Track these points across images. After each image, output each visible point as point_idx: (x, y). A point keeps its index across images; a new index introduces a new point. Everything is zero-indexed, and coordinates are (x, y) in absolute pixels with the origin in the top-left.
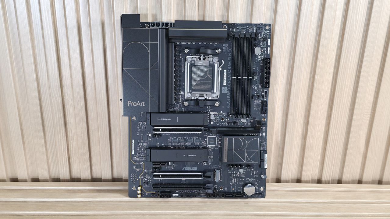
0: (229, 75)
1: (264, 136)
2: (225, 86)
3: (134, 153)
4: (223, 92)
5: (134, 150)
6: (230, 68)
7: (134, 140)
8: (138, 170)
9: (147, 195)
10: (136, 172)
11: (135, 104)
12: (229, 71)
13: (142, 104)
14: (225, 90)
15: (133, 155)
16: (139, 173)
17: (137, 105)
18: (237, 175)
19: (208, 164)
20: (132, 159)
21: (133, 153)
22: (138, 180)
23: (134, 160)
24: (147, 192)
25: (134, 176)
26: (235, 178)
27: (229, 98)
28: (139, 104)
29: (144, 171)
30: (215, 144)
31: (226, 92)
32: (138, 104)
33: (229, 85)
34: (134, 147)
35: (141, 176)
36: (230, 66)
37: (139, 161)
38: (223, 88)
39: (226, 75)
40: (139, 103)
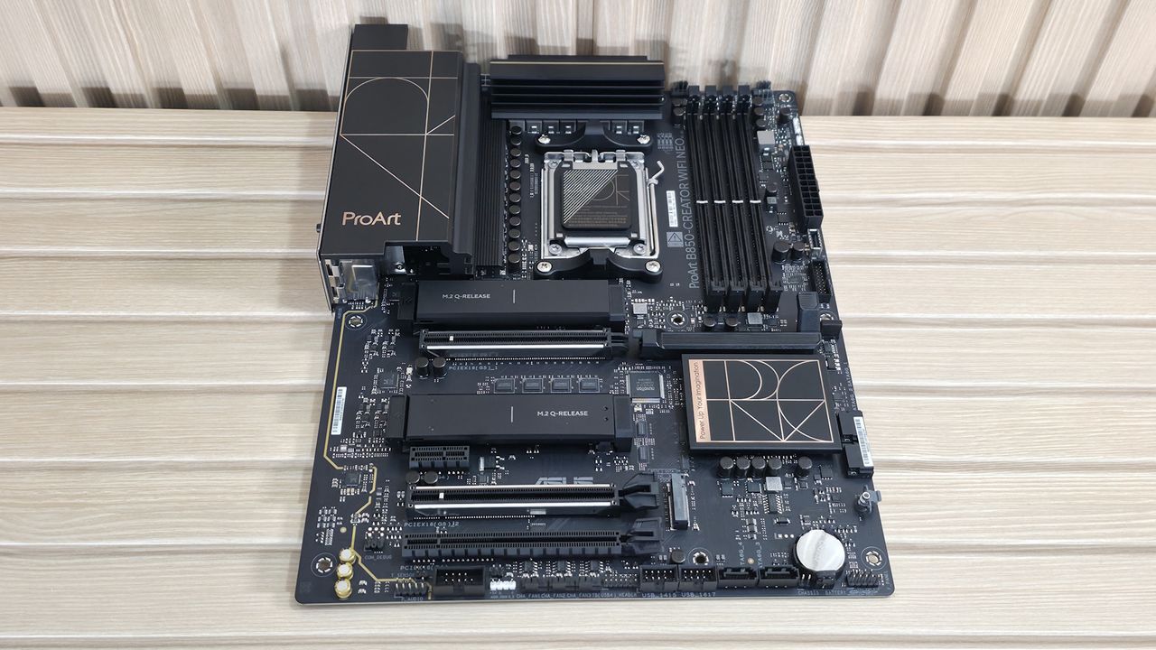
0: (684, 202)
1: (839, 369)
2: (673, 230)
3: (339, 433)
4: (670, 245)
5: (340, 423)
6: (685, 187)
7: (344, 389)
8: (351, 492)
9: (377, 591)
10: (342, 500)
11: (366, 220)
12: (685, 193)
13: (393, 219)
14: (675, 240)
15: (336, 441)
16: (355, 503)
17: (372, 222)
18: (761, 506)
19: (637, 467)
20: (330, 455)
21: (337, 430)
22: (343, 530)
23: (338, 456)
24: (378, 581)
25: (328, 515)
26: (751, 517)
27: (693, 262)
28: (383, 219)
29: (374, 495)
30: (656, 394)
31: (681, 245)
32: (377, 219)
33: (688, 224)
34: (342, 411)
35: (360, 517)
36: (684, 182)
37: (360, 461)
38: (669, 234)
39: (674, 202)
40: (380, 217)
